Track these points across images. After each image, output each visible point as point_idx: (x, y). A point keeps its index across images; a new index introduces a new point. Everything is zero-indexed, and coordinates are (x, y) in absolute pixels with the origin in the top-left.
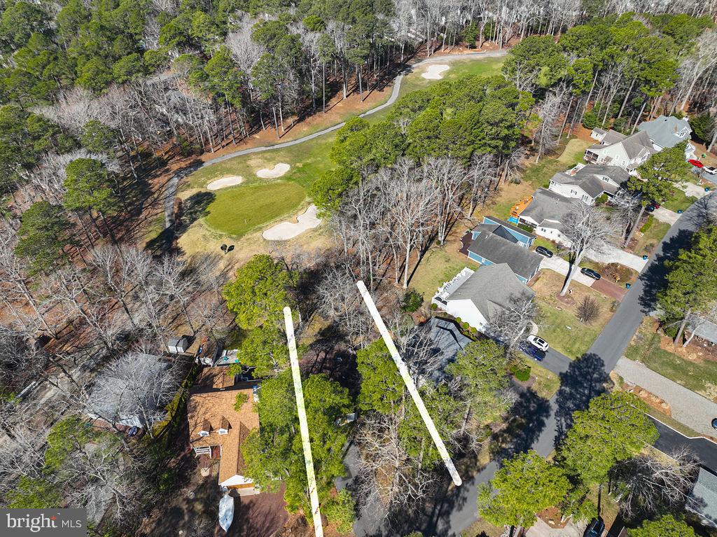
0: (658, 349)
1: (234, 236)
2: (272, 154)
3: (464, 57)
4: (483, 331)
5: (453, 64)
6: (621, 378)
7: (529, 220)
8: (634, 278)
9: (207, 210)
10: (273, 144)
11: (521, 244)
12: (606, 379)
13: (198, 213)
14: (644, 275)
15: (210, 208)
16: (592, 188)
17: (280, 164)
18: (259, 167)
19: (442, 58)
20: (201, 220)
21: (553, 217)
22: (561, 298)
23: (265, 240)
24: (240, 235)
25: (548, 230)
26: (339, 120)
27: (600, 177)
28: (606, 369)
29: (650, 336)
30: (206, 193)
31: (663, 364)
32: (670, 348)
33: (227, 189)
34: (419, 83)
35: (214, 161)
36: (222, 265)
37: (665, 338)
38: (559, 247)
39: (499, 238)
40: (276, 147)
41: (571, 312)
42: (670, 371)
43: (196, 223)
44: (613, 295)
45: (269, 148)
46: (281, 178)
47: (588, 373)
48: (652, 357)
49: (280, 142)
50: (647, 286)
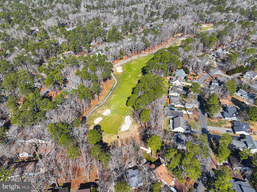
0: (211, 122)
1: (115, 134)
2: (101, 108)
3: (122, 63)
4: (184, 132)
5: (122, 65)
6: (210, 130)
7: (173, 104)
8: (198, 109)
9: (102, 130)
10: (98, 104)
11: (175, 110)
12: (208, 132)
13: (100, 132)
14: (199, 108)
15: (102, 129)
16: (178, 92)
17: (107, 110)
18: (102, 113)
19: (117, 64)
20: (103, 133)
21: (177, 102)
22: (190, 119)
23: (124, 131)
24: (117, 133)
25: (178, 105)
26: (109, 92)
27: (178, 89)
28: (207, 130)
29: (208, 120)
30: (97, 125)
31: (214, 124)
32: (213, 121)
33: (101, 122)
34: (119, 74)
35: (88, 115)
36: (120, 142)
37: (211, 119)
38: (181, 107)
39: (172, 111)
40: (100, 105)
41: (194, 121)
42: (215, 125)
43: (102, 134)
44: (197, 114)
45: (98, 106)
46: (111, 114)
47: (205, 132)
48: (211, 124)
49: (99, 103)
50: (201, 110)
